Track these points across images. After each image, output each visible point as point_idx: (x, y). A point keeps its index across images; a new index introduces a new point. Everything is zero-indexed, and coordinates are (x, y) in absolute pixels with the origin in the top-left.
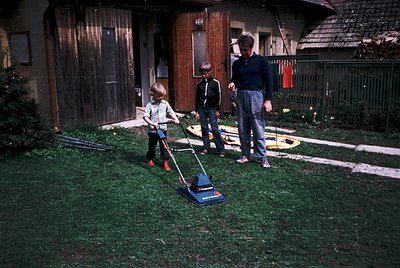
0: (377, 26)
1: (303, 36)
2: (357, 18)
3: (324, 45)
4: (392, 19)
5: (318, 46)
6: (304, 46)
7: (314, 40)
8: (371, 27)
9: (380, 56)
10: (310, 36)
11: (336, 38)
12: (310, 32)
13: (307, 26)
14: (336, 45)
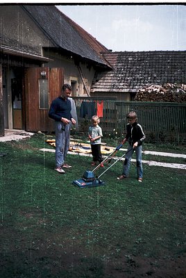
0: (138, 80)
1: (93, 84)
2: (126, 74)
3: (107, 90)
4: (146, 75)
5: (103, 90)
6: (94, 90)
7: (101, 87)
8: (134, 80)
9: (151, 99)
10: (98, 83)
11: (114, 86)
12: (97, 81)
13: (95, 77)
14: (115, 90)
